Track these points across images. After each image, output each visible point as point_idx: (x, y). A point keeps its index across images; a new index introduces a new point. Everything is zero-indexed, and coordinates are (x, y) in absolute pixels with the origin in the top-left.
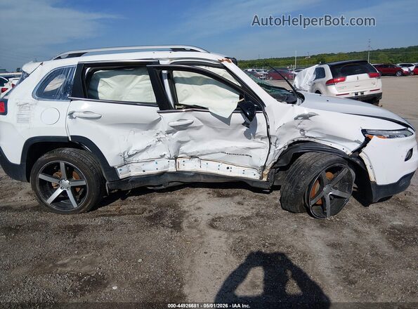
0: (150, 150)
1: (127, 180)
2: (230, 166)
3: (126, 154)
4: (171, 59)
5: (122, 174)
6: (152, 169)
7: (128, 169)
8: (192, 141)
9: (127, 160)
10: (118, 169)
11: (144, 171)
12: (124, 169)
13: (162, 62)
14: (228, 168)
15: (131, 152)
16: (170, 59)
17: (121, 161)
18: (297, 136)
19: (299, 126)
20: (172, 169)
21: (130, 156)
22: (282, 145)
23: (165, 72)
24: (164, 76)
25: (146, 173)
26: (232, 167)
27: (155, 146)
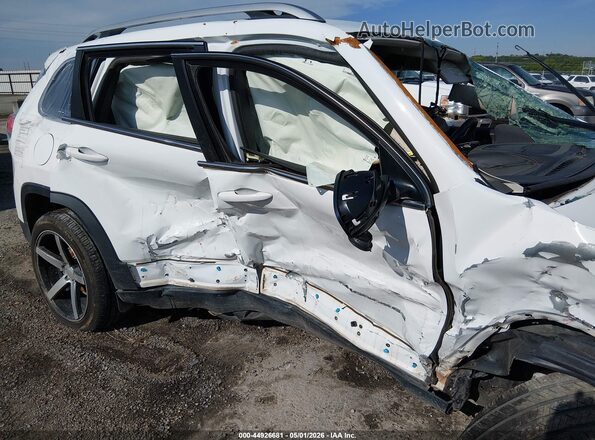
0: (205, 240)
1: (158, 291)
2: (360, 320)
3: (153, 242)
4: (235, 38)
5: (148, 278)
6: (208, 279)
7: (163, 270)
8: (282, 239)
9: (157, 253)
10: (139, 268)
11: (192, 280)
12: (153, 269)
13: (212, 47)
14: (354, 324)
15: (163, 240)
16: (231, 38)
17: (142, 253)
18: (541, 304)
19: (545, 279)
20: (251, 286)
21: (162, 247)
22: (487, 316)
23: (222, 71)
24: (220, 83)
25: (197, 284)
26: (365, 323)
27: (215, 233)
